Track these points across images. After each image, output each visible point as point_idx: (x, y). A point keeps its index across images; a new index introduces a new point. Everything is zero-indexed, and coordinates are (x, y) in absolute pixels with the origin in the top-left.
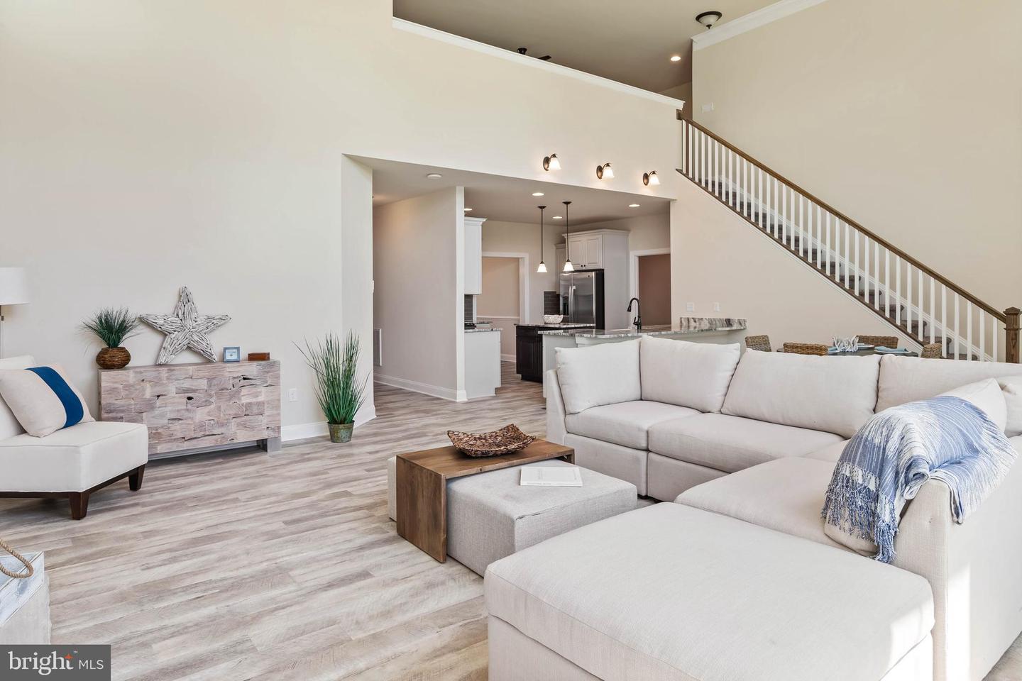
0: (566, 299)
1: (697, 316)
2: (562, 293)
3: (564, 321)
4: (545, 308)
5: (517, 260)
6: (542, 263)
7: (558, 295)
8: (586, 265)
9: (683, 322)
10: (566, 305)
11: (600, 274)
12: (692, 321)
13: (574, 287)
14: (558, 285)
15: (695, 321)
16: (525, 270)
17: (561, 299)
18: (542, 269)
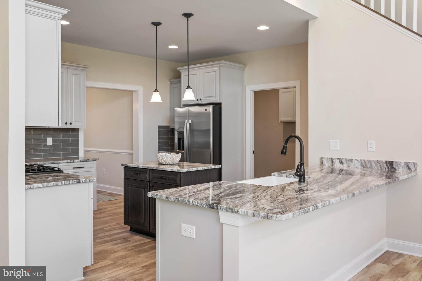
0: (181, 133)
1: (343, 157)
2: (176, 127)
3: (182, 160)
4: (159, 146)
5: (131, 92)
6: (156, 90)
7: (173, 130)
8: (203, 98)
9: (325, 161)
10: (181, 140)
11: (218, 107)
12: (337, 162)
13: (190, 122)
14: (172, 119)
15: (342, 163)
16: (138, 106)
17: (176, 133)
18: (156, 98)
